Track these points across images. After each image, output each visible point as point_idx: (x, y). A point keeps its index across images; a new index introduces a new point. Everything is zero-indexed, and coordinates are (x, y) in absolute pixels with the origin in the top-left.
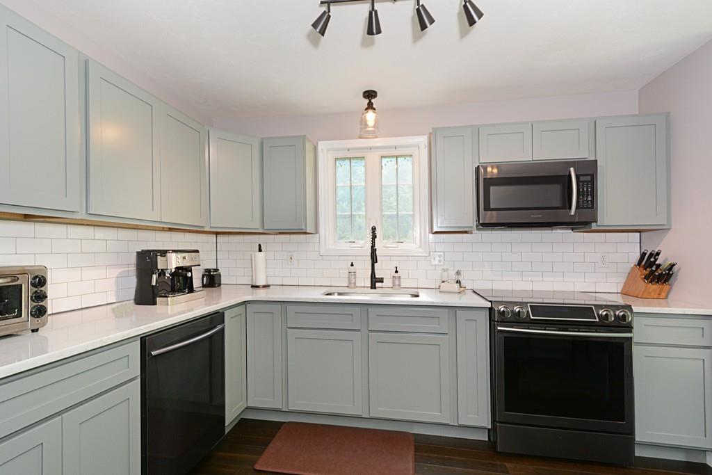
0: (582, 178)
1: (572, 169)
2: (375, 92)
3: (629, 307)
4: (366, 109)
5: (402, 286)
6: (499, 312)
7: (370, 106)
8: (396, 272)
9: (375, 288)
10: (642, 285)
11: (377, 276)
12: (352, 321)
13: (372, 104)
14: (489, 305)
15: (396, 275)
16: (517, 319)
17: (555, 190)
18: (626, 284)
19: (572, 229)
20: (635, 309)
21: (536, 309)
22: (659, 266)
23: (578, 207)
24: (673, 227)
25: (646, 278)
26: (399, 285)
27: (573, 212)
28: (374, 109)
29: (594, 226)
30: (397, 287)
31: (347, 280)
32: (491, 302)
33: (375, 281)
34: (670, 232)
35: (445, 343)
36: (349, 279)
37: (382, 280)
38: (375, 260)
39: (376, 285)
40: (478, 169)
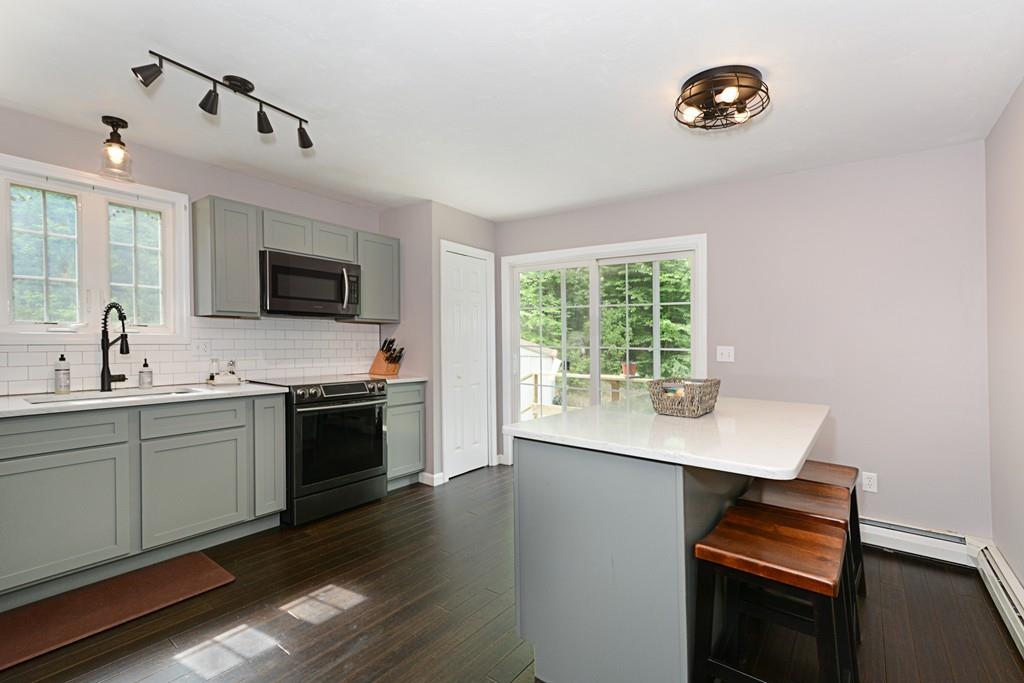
0: (351, 279)
1: (344, 270)
2: (126, 123)
3: (385, 380)
4: (108, 141)
5: (155, 384)
6: (298, 395)
7: (115, 138)
8: (146, 365)
9: (110, 390)
10: (385, 364)
11: (112, 373)
12: (114, 432)
13: (119, 136)
14: (287, 390)
15: (146, 369)
16: (314, 400)
17: (331, 284)
18: (373, 366)
19: (336, 320)
20: (388, 382)
21: (328, 388)
22: (395, 350)
23: (349, 302)
24: (402, 322)
25: (387, 359)
26: (151, 383)
27: (345, 306)
28: (123, 144)
29: (356, 319)
30: (147, 386)
31: (52, 382)
32: (289, 387)
33: (107, 380)
34: (400, 326)
35: (242, 435)
36: (57, 380)
37: (122, 378)
38: (125, 350)
39: (113, 385)
40: (262, 254)
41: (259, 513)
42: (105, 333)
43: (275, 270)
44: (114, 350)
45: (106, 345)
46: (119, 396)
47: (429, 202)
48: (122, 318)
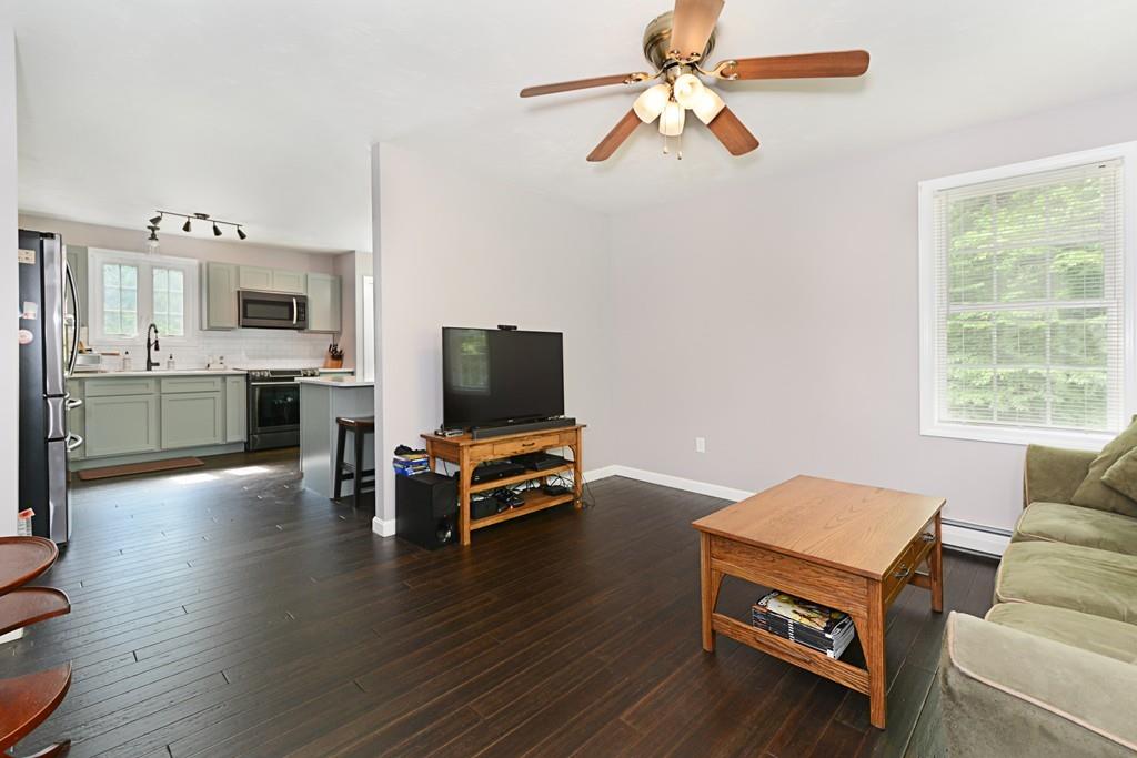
0: (299, 304)
1: (295, 299)
3: (318, 369)
6: (253, 376)
8: (171, 358)
9: (151, 369)
10: (330, 360)
11: (152, 361)
15: (171, 360)
16: (262, 379)
21: (273, 372)
23: (297, 320)
26: (174, 368)
27: (294, 322)
29: (302, 329)
30: (171, 369)
32: (247, 371)
33: (150, 365)
35: (218, 396)
36: (124, 364)
37: (157, 364)
38: (157, 348)
39: (153, 368)
40: (238, 292)
41: (229, 440)
42: (149, 340)
43: (246, 302)
44: (153, 348)
45: (149, 346)
46: (155, 371)
47: (353, 252)
48: (156, 331)
